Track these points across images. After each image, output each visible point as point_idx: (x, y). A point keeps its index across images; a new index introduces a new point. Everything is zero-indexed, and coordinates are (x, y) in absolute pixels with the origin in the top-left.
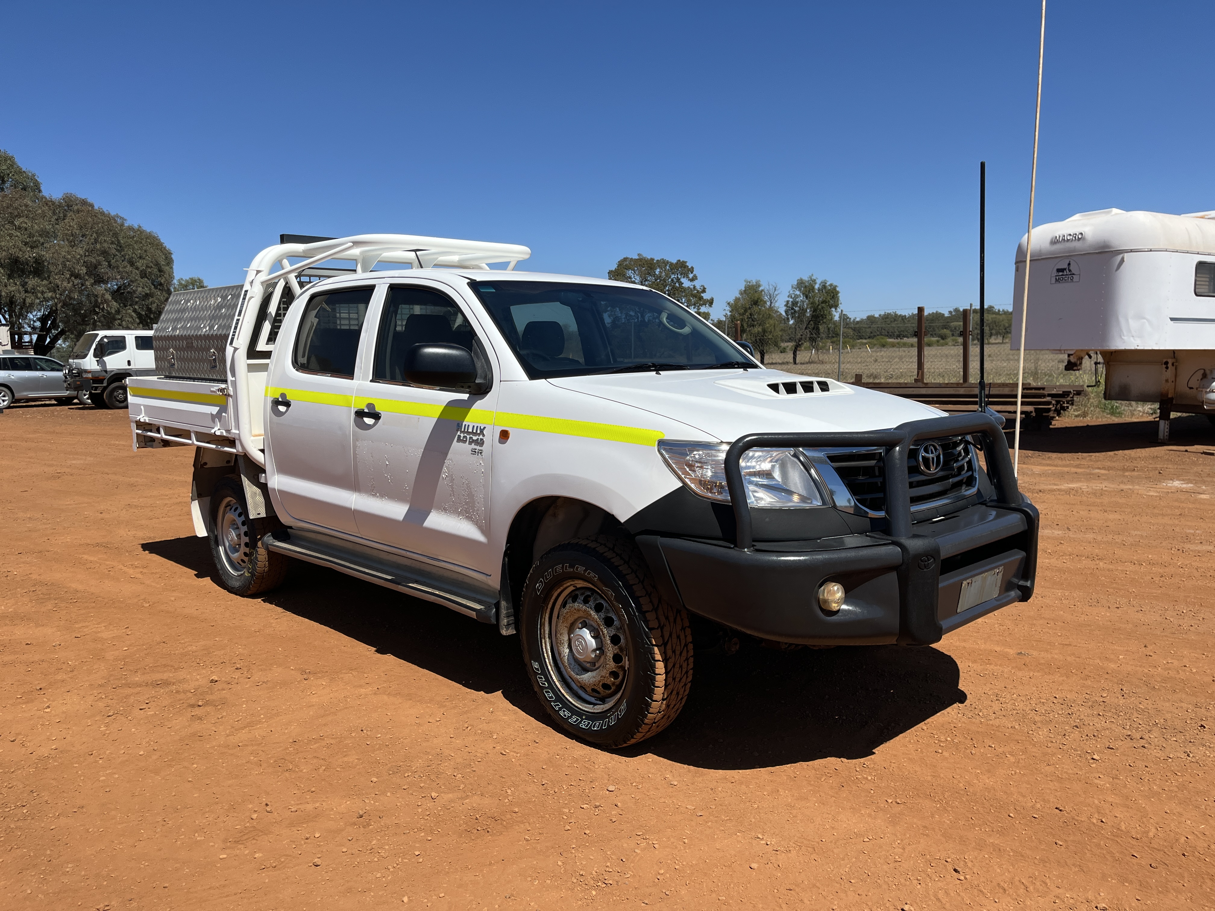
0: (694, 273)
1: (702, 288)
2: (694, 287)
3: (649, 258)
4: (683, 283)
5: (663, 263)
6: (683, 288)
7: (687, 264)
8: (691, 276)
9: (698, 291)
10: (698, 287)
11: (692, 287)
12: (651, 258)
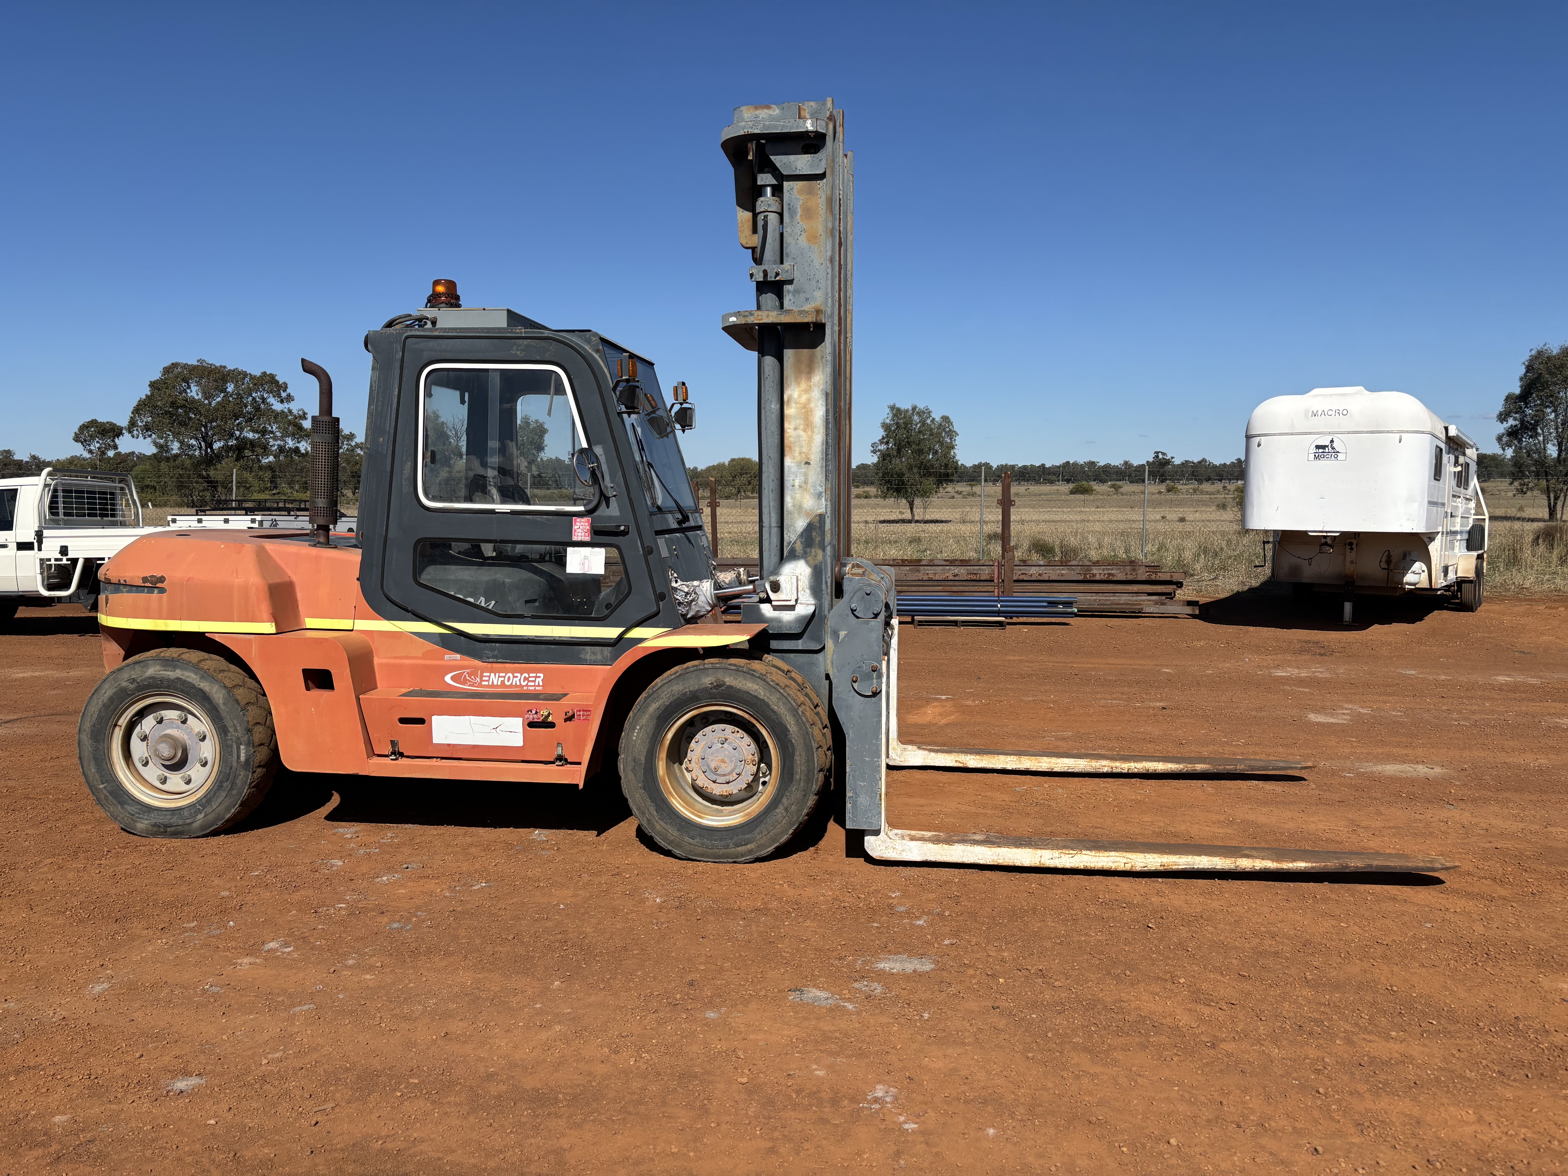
0: (288, 391)
1: (301, 413)
2: (290, 411)
3: (218, 365)
4: (272, 405)
5: (238, 376)
6: (273, 411)
7: (277, 378)
8: (284, 395)
9: (296, 417)
10: (295, 412)
11: (286, 410)
12: (221, 366)
